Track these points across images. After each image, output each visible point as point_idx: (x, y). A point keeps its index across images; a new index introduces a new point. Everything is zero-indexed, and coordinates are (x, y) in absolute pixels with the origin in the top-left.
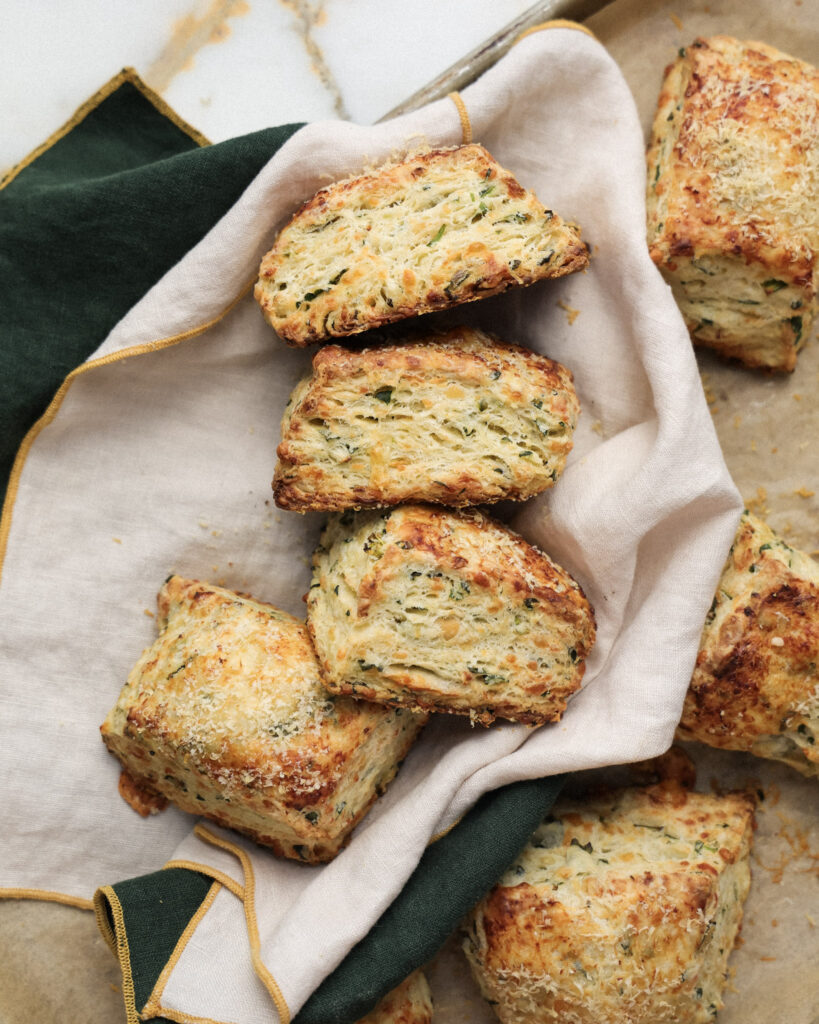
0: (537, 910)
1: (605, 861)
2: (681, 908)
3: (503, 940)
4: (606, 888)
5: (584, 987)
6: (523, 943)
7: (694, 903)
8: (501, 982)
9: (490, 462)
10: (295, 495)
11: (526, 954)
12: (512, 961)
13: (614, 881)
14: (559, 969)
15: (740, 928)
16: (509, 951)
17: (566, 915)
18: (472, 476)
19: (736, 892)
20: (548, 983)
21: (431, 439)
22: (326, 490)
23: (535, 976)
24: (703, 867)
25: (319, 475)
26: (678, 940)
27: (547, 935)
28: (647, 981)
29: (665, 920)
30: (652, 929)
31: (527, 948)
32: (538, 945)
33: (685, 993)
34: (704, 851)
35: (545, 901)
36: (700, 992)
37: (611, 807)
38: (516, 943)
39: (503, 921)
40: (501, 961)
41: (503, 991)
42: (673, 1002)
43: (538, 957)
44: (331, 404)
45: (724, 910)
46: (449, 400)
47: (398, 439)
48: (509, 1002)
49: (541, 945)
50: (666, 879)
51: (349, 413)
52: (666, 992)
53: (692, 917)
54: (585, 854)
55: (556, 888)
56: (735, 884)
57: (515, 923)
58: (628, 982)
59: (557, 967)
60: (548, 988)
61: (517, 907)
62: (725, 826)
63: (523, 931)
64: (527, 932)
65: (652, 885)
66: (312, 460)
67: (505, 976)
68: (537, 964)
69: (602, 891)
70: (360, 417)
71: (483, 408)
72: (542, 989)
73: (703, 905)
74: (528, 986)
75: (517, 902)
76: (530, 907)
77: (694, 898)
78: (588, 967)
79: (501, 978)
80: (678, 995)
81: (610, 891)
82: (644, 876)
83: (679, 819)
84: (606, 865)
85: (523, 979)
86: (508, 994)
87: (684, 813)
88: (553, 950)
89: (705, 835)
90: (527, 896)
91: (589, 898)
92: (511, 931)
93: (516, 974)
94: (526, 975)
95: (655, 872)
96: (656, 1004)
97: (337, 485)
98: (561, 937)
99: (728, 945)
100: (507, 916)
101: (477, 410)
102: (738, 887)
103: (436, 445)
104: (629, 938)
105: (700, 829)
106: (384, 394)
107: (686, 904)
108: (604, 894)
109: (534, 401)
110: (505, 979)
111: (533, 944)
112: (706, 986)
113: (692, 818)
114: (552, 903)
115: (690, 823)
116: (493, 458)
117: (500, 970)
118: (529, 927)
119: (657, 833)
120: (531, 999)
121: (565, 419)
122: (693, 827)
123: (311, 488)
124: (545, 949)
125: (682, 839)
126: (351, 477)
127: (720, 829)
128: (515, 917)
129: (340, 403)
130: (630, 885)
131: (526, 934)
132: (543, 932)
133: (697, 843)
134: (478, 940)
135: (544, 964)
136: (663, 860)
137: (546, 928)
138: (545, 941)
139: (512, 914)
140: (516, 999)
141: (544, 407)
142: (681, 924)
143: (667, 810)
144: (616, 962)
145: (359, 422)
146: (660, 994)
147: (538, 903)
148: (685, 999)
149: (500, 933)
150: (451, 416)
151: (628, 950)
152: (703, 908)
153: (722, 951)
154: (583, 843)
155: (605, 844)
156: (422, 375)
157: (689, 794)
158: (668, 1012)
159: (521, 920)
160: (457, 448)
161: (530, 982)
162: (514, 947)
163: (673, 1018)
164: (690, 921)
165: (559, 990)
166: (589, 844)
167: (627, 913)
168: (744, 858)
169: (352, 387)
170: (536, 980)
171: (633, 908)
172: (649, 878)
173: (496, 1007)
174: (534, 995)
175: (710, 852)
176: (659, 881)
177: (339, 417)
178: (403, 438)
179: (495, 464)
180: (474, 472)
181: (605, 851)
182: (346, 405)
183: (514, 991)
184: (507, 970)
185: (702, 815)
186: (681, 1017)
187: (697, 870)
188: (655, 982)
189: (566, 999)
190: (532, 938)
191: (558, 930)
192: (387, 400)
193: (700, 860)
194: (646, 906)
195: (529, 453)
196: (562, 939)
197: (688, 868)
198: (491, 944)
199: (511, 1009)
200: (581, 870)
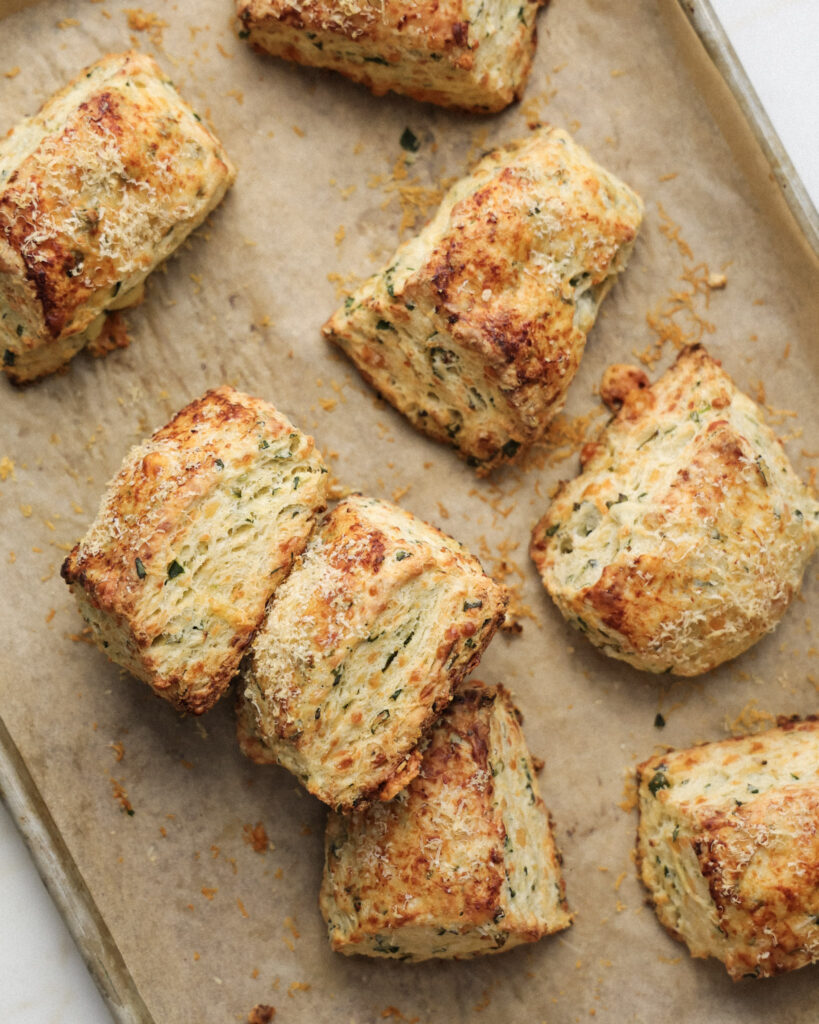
0: (632, 576)
1: (643, 495)
2: (726, 470)
3: (630, 621)
4: (663, 512)
5: (719, 593)
6: (646, 608)
7: (732, 457)
8: (659, 650)
9: (284, 517)
10: (202, 697)
11: (655, 615)
12: (652, 630)
13: (663, 502)
14: (689, 600)
15: (780, 442)
16: (643, 624)
17: (655, 559)
18: (286, 540)
19: (752, 420)
20: (692, 616)
21: (236, 554)
22: (216, 668)
23: (678, 621)
24: (712, 427)
25: (200, 667)
26: (748, 494)
27: (657, 585)
28: (757, 544)
29: (725, 490)
30: (722, 505)
31: (652, 610)
32: (657, 599)
33: (789, 524)
34: (701, 416)
35: (631, 564)
36: (798, 513)
37: (608, 454)
38: (642, 614)
39: (618, 609)
40: (645, 636)
41: (666, 657)
42: (788, 538)
43: (665, 607)
44: (154, 620)
45: (757, 442)
46: (215, 518)
47: (218, 582)
48: (679, 658)
49: (660, 597)
50: (696, 463)
51: (170, 610)
52: (776, 537)
53: (741, 469)
54: (624, 504)
55: (629, 549)
56: (746, 416)
57: (627, 601)
58: (744, 557)
59: (686, 599)
60: (695, 620)
61: (617, 589)
62: (698, 384)
63: (638, 601)
64: (641, 598)
65: (691, 476)
66: (185, 665)
67: (658, 643)
68: (671, 613)
69: (662, 516)
70: (179, 602)
71: (239, 495)
72: (692, 625)
73: (739, 453)
74: (681, 633)
75: (613, 586)
76: (625, 580)
77: (729, 455)
78: (707, 577)
79: (656, 648)
80: (787, 531)
81: (669, 511)
82: (681, 477)
83: (663, 413)
84: (647, 497)
85: (671, 632)
86: (673, 654)
87: (661, 405)
88: (671, 592)
89: (691, 405)
90: (616, 575)
91: (659, 531)
92: (630, 610)
93: (664, 635)
94: (671, 627)
95: (683, 467)
96: (777, 552)
97: (218, 657)
98: (668, 577)
99: (784, 463)
100: (616, 602)
101: (238, 500)
102: (751, 415)
103: (243, 553)
104: (713, 528)
105: (683, 404)
106: (174, 569)
107: (727, 464)
108: (666, 517)
109: (260, 447)
110: (660, 646)
111: (654, 602)
112: (798, 505)
113: (670, 403)
114: (637, 562)
115: (672, 408)
116: (282, 512)
117: (651, 643)
118: (639, 594)
119: (658, 438)
120: (691, 640)
121: (289, 431)
122: (677, 409)
123: (206, 680)
124: (666, 597)
125: (678, 424)
126: (220, 640)
127: (697, 390)
128: (622, 597)
129: (157, 611)
130: (677, 493)
131: (641, 601)
132: (653, 586)
133: (691, 416)
134: (615, 639)
135: (675, 608)
136: (681, 451)
137: (651, 582)
138: (660, 591)
139: (618, 597)
140: (681, 651)
141: (269, 441)
142: (738, 481)
143: (648, 417)
144: (722, 553)
145: (182, 606)
146: (773, 543)
147: (628, 571)
148: (794, 527)
149: (624, 619)
150: (229, 525)
151: (720, 538)
152: (741, 455)
153: (784, 470)
154: (615, 498)
155: (631, 484)
156: (180, 526)
157: (651, 390)
158: (791, 549)
159: (628, 594)
160: (256, 536)
161: (679, 629)
162: (643, 618)
163: (799, 549)
164: (742, 473)
165: (704, 613)
166: (621, 495)
167: (695, 513)
168: (733, 392)
169: (151, 594)
170: (681, 624)
171: (695, 505)
172: (685, 474)
173: (674, 672)
174: (689, 636)
175: (706, 413)
176: (694, 470)
177: (168, 620)
178: (218, 577)
179: (289, 514)
180: (283, 537)
181: (636, 488)
182: (162, 607)
183: (674, 647)
184: (656, 638)
185: (675, 394)
186: (803, 542)
187: (710, 434)
188: (762, 537)
189: (715, 614)
190: (650, 599)
191: (661, 575)
192: (181, 571)
193: (706, 425)
194: (702, 495)
195: (297, 479)
196: (669, 577)
197: (703, 439)
198: (626, 633)
199: (685, 661)
200: (634, 518)
